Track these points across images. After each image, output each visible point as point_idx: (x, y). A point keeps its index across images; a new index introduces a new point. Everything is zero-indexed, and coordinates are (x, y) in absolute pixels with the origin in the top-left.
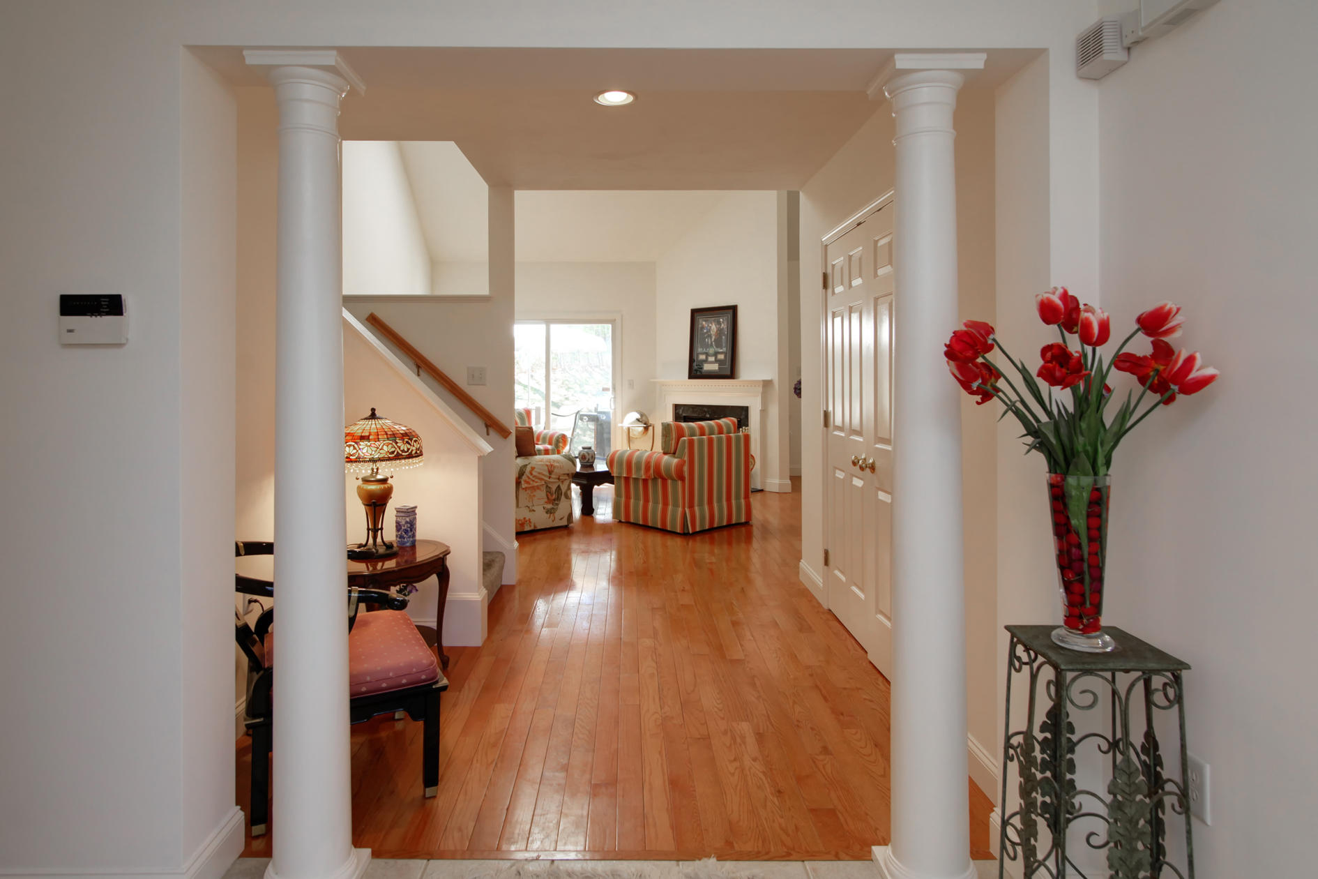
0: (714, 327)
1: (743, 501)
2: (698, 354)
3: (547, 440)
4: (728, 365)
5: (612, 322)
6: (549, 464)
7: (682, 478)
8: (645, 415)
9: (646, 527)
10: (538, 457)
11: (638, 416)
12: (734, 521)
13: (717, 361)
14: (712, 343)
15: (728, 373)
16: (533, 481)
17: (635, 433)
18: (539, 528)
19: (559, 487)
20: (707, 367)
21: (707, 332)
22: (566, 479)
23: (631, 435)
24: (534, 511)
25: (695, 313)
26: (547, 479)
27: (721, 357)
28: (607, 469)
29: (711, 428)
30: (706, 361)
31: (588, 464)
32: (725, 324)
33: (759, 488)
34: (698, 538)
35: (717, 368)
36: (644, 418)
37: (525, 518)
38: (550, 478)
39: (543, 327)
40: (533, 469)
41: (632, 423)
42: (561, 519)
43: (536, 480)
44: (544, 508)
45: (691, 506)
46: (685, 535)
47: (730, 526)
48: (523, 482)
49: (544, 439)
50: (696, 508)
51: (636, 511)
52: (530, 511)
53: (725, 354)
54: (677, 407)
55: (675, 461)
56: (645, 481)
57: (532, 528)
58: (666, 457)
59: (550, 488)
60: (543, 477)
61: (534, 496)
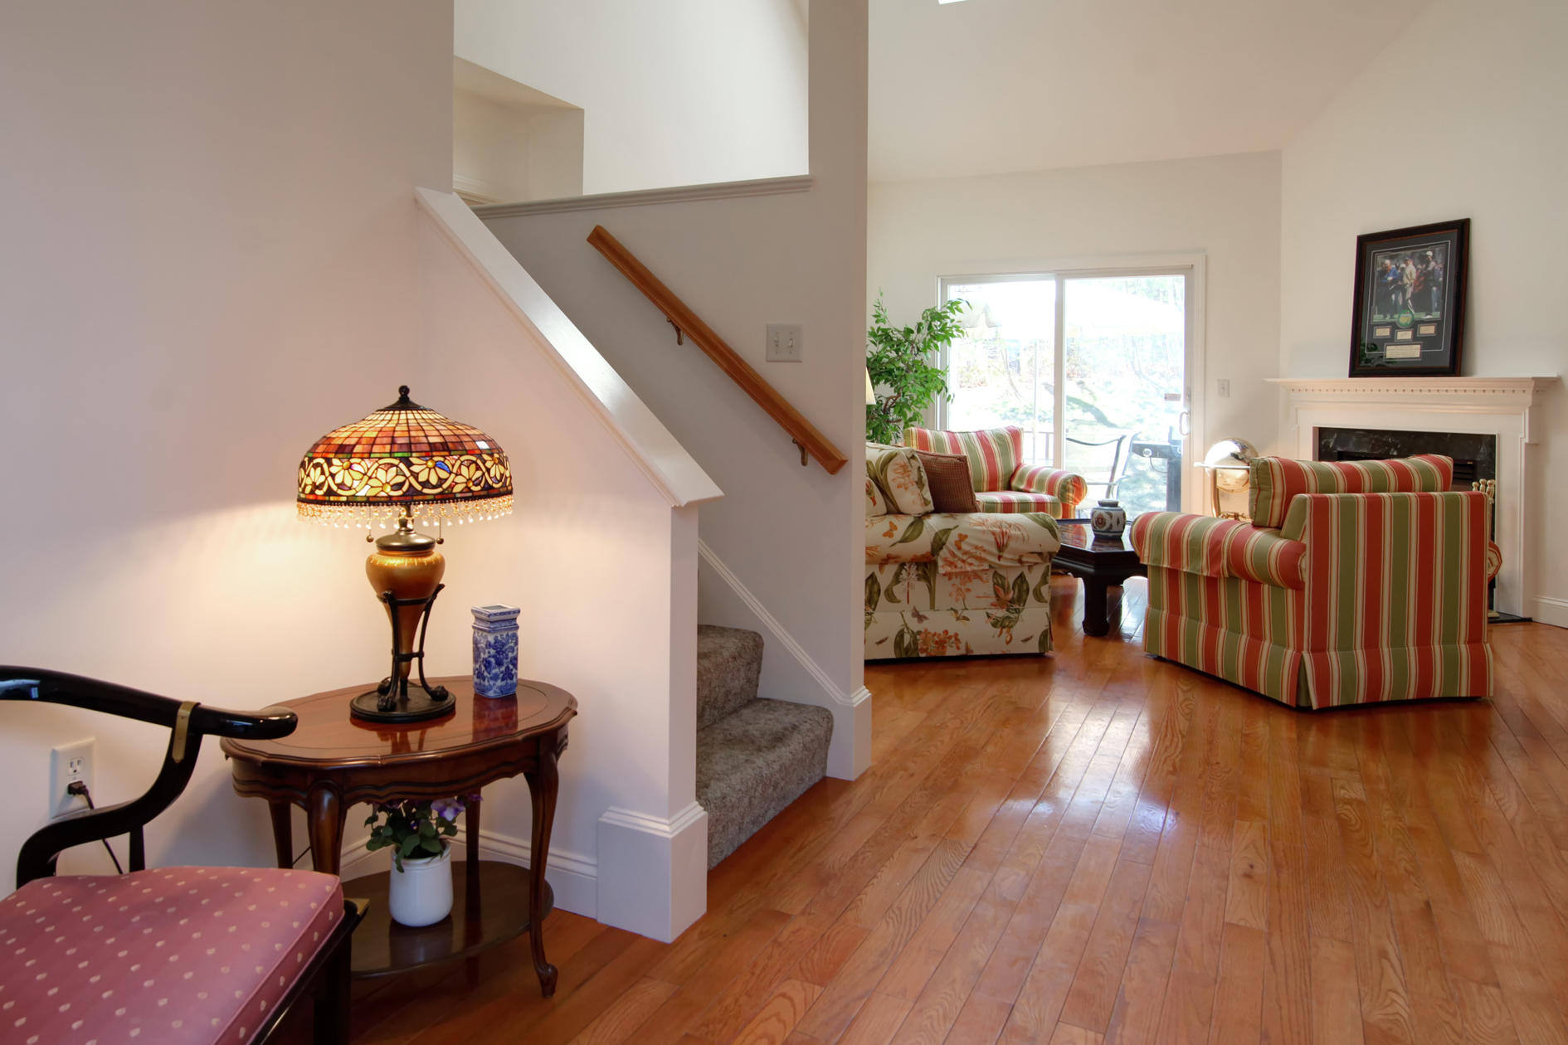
0: (1411, 270)
1: (1464, 649)
2: (1372, 327)
3: (1046, 485)
4: (1445, 347)
5: (1187, 270)
6: (997, 530)
7: (1298, 586)
8: (1251, 447)
9: (1210, 679)
10: (974, 516)
11: (1236, 449)
12: (1437, 692)
13: (1416, 339)
14: (1405, 302)
15: (1445, 362)
16: (963, 561)
17: (1229, 481)
18: (976, 652)
19: (1021, 577)
20: (1392, 352)
21: (1394, 281)
22: (1036, 564)
23: (1219, 484)
24: (966, 619)
25: (1366, 244)
26: (995, 560)
27: (1428, 330)
28: (1133, 550)
29: (1380, 477)
30: (1392, 340)
31: (1110, 535)
32: (1437, 259)
33: (1521, 614)
34: (1335, 723)
35: (1417, 354)
36: (1248, 453)
37: (946, 632)
38: (999, 558)
39: (1049, 286)
40: (962, 537)
41: (1222, 461)
42: (1026, 640)
43: (970, 560)
44: (988, 616)
45: (1319, 648)
46: (1299, 710)
47: (1425, 702)
48: (940, 563)
49: (1041, 482)
50: (1333, 655)
51: (1191, 643)
52: (958, 619)
53: (1438, 324)
54: (1322, 433)
55: (1280, 543)
56: (1212, 582)
57: (962, 651)
58: (1258, 534)
59: (1001, 576)
60: (983, 555)
61: (968, 590)
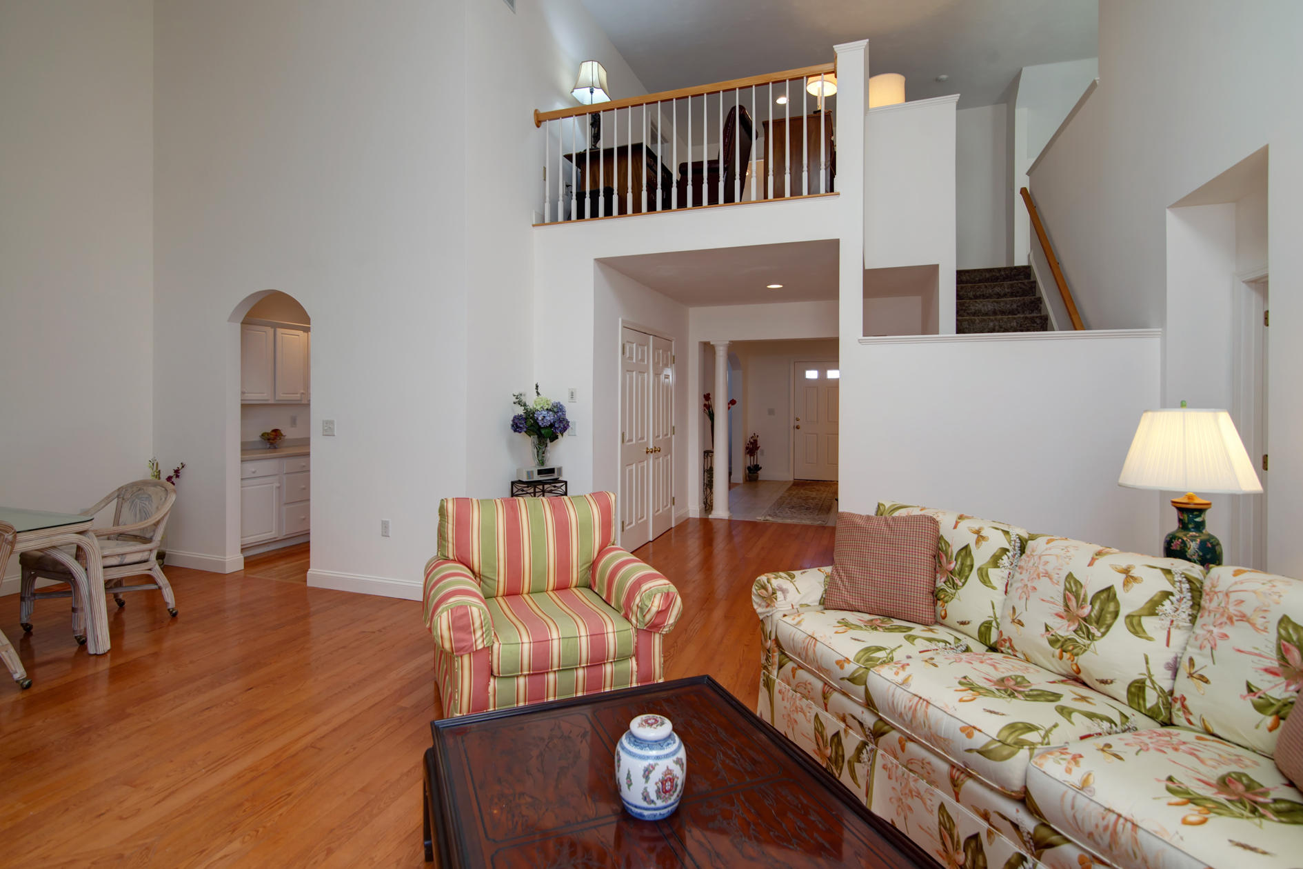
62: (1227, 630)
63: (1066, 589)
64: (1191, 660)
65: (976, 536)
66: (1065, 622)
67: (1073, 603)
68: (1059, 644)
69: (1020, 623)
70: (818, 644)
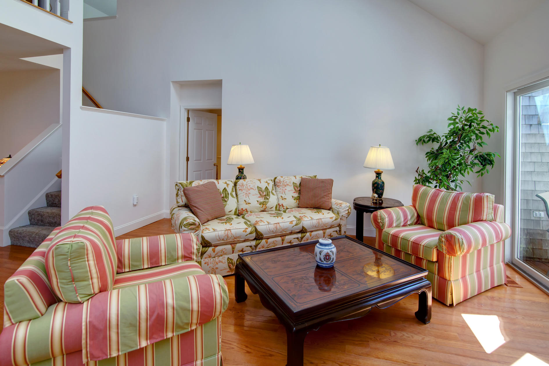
62: (285, 188)
63: (258, 190)
64: (281, 196)
65: (226, 184)
66: (261, 198)
67: (261, 193)
68: (262, 204)
69: (249, 203)
70: (231, 230)
